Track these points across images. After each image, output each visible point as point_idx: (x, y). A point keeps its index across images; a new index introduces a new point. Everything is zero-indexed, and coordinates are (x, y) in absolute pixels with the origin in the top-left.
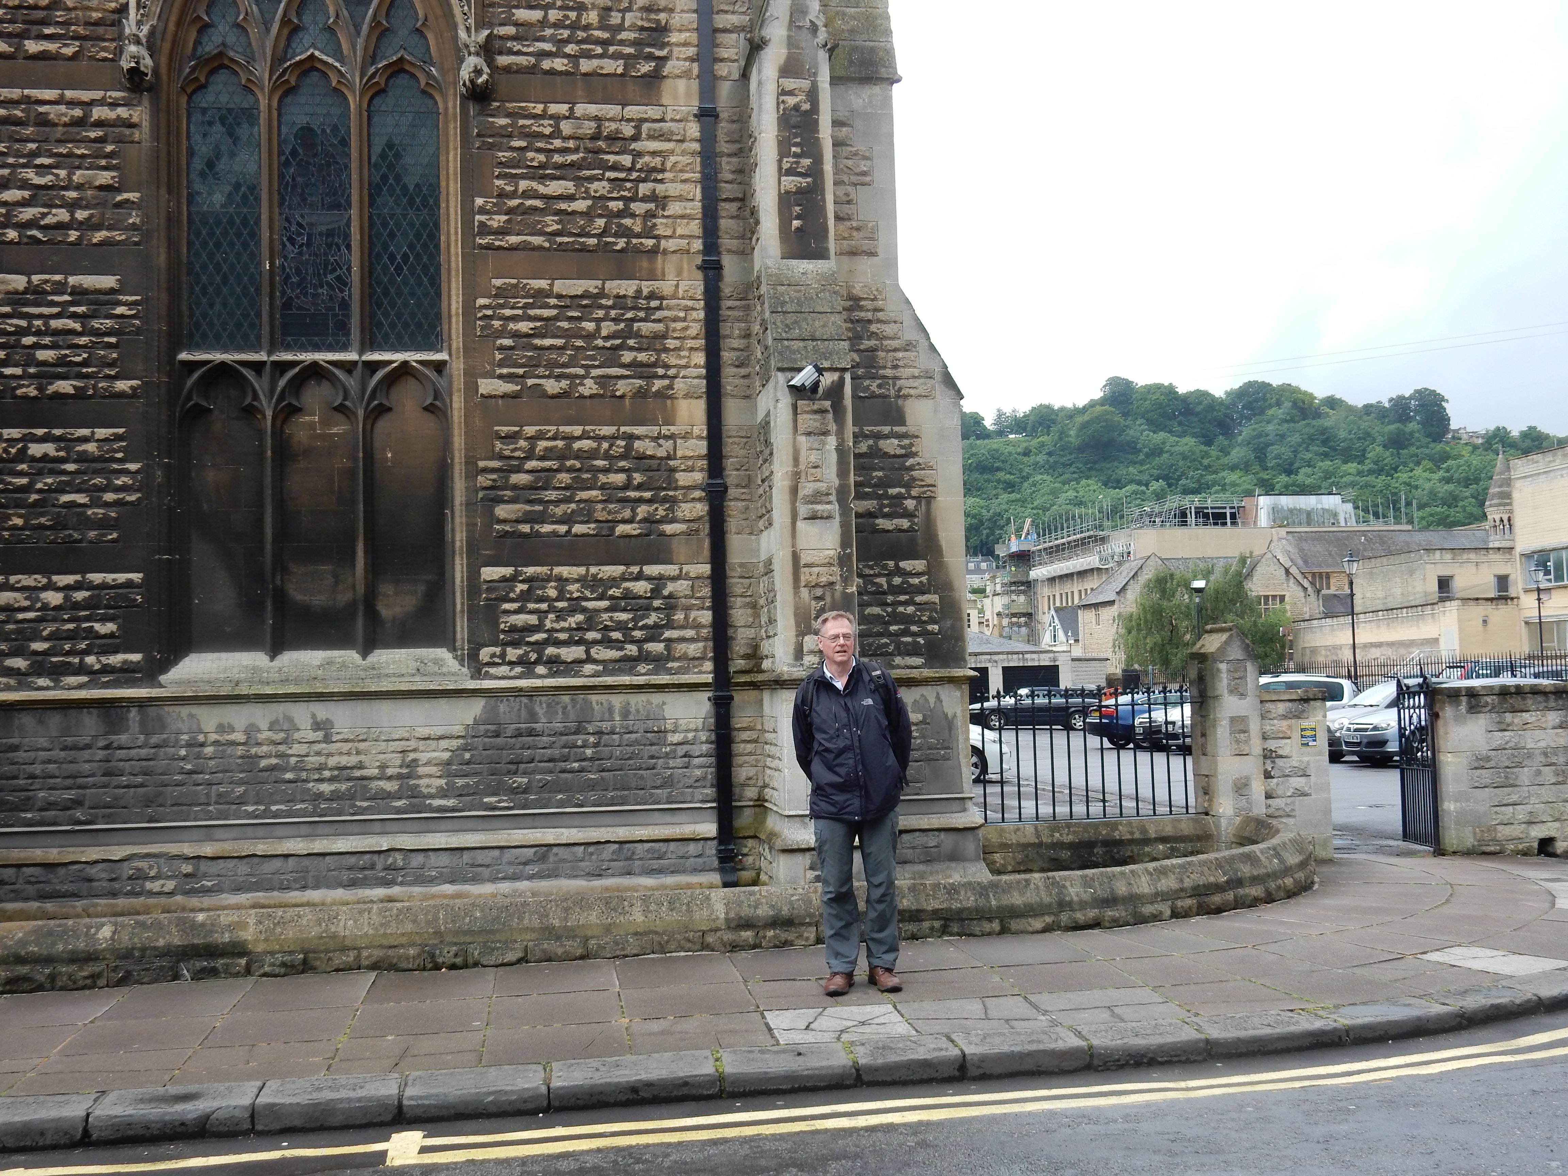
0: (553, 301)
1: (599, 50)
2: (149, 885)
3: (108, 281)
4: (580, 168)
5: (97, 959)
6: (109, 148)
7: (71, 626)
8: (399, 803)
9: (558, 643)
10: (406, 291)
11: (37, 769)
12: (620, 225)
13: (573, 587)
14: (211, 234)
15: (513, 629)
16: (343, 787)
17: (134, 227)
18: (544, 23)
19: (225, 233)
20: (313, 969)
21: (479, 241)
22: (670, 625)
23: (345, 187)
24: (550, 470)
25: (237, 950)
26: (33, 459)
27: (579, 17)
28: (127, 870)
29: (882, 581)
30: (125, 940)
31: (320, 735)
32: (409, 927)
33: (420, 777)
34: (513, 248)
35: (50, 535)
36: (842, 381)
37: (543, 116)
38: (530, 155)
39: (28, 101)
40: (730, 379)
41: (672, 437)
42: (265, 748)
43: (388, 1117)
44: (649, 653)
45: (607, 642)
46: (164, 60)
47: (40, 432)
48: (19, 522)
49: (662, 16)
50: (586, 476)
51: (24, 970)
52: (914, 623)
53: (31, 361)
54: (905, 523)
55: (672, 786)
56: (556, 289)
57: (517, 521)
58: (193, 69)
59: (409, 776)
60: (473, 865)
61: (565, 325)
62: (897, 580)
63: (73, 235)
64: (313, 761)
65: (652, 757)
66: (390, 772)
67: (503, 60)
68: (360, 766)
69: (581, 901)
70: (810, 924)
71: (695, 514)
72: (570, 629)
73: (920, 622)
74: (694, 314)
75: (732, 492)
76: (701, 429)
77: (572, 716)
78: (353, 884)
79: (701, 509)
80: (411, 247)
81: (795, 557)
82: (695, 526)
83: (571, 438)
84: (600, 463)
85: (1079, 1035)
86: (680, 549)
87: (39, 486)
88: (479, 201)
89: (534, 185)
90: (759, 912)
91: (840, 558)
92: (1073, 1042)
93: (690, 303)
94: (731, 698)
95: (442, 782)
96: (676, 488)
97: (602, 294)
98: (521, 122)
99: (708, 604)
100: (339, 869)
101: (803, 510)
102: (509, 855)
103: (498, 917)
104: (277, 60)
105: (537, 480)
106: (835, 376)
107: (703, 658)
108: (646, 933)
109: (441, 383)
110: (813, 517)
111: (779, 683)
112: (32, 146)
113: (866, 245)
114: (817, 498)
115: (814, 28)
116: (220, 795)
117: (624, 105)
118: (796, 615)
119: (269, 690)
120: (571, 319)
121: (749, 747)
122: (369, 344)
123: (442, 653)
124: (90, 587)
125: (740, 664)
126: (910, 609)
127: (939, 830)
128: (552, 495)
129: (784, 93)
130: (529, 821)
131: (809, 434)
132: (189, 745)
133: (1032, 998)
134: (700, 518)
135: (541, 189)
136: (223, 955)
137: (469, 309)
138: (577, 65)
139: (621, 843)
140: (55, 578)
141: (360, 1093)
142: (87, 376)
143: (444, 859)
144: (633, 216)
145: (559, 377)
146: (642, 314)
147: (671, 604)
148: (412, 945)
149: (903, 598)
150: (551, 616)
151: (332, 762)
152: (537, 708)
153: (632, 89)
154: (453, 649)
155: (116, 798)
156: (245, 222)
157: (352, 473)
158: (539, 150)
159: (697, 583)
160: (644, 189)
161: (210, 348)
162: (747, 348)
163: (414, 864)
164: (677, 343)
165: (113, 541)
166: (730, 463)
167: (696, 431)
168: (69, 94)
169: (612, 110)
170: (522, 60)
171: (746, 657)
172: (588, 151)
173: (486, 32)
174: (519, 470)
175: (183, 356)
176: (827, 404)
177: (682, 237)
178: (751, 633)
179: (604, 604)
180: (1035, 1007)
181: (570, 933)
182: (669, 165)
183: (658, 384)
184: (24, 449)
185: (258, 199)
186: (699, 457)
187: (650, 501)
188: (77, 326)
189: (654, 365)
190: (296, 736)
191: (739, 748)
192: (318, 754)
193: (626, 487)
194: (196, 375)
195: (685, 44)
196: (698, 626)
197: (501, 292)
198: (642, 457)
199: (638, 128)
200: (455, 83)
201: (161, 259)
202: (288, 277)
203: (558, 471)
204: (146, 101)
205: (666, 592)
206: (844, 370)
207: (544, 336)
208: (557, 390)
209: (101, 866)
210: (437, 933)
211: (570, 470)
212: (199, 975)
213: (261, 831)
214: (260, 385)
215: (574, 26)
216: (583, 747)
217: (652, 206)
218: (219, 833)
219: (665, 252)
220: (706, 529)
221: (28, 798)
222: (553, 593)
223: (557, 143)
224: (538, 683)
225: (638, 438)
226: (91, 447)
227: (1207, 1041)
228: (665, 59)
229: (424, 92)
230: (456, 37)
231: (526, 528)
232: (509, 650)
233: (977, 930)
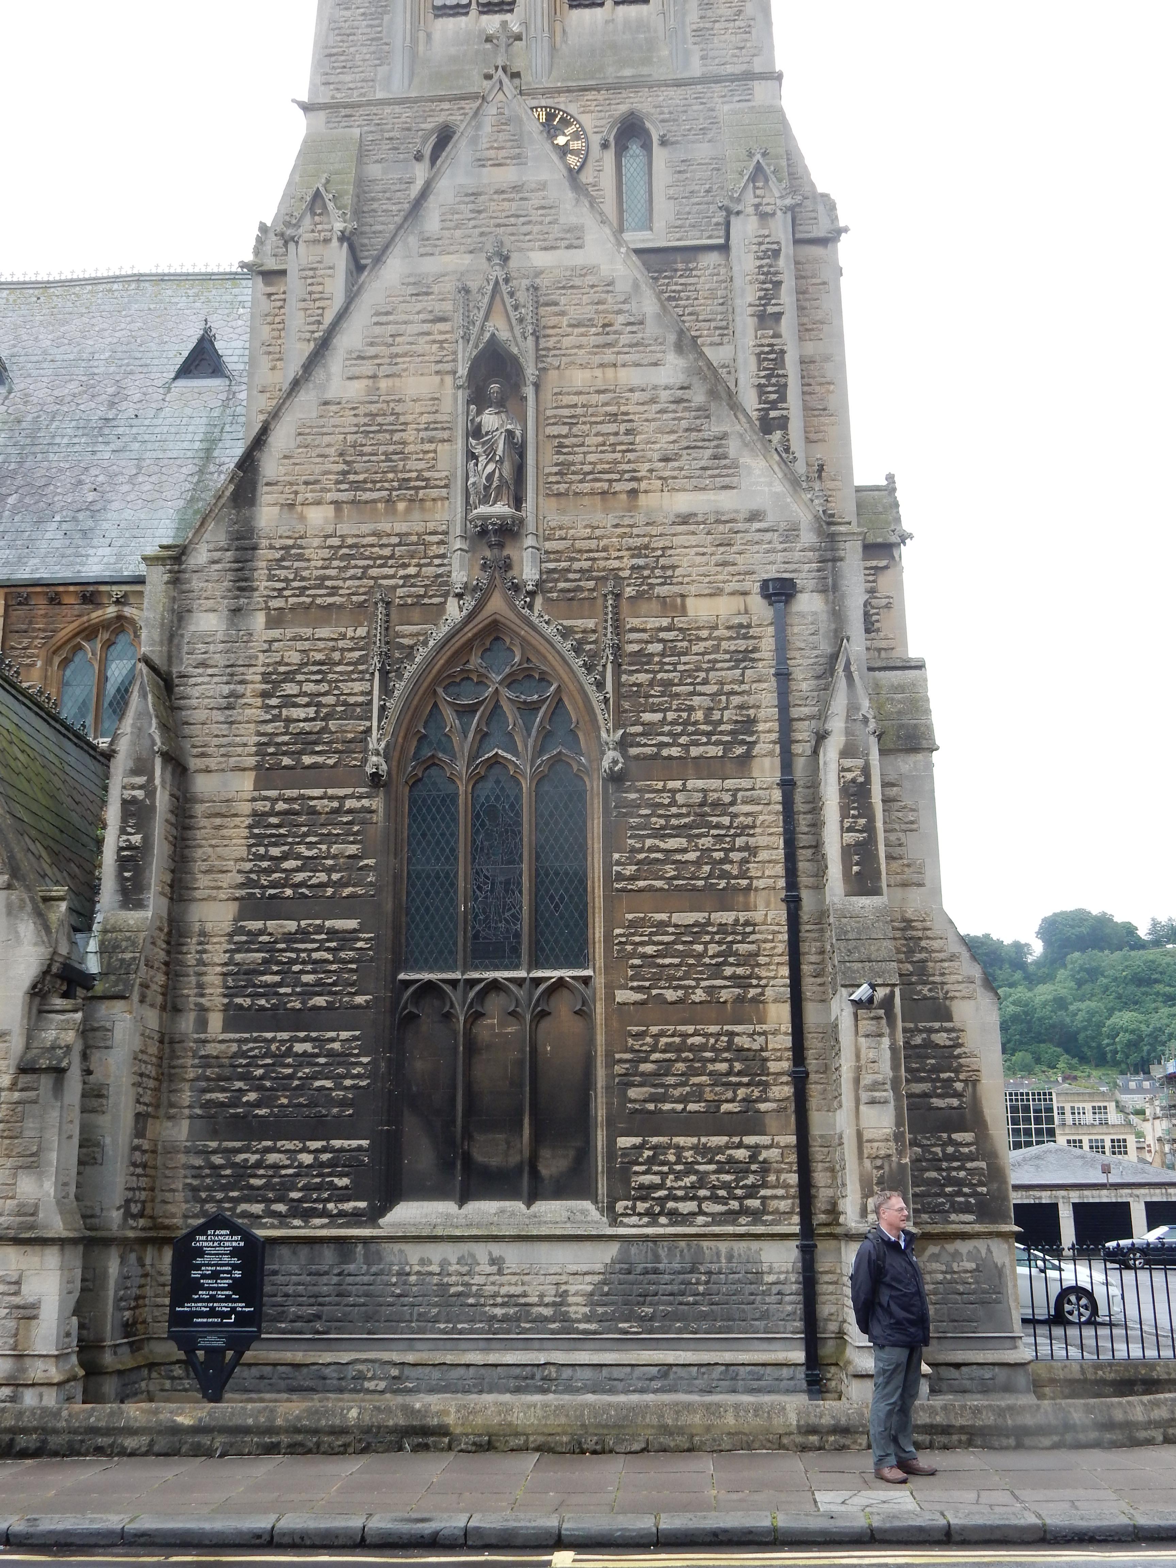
0: (671, 930)
1: (704, 740)
2: (367, 1384)
3: (352, 924)
4: (691, 828)
5: (347, 1433)
6: (356, 828)
7: (318, 1180)
8: (553, 1326)
9: (676, 1199)
10: (562, 923)
11: (290, 1289)
12: (722, 870)
13: (688, 1154)
14: (423, 885)
15: (642, 1187)
16: (511, 1311)
17: (371, 884)
18: (663, 722)
19: (433, 884)
20: (495, 1448)
21: (616, 885)
22: (765, 1185)
23: (519, 846)
24: (669, 1060)
25: (442, 1431)
26: (297, 1055)
27: (689, 716)
28: (351, 1372)
29: (938, 1150)
30: (367, 1420)
31: (495, 1269)
32: (563, 1420)
33: (569, 1305)
34: (641, 890)
35: (306, 1111)
36: (892, 993)
37: (664, 790)
38: (654, 820)
39: (302, 797)
40: (809, 986)
41: (764, 1033)
42: (454, 1278)
43: (551, 1542)
44: (748, 1208)
45: (714, 1198)
46: (394, 763)
47: (302, 1034)
48: (285, 1101)
49: (752, 712)
50: (697, 1065)
51: (299, 1438)
52: (966, 1186)
53: (298, 983)
54: (955, 1102)
55: (768, 1318)
56: (673, 921)
57: (645, 1101)
58: (414, 768)
59: (561, 1304)
60: (610, 1379)
61: (680, 947)
62: (950, 1150)
63: (330, 891)
64: (489, 1289)
65: (752, 1294)
66: (547, 1300)
67: (633, 751)
68: (525, 1295)
69: (689, 1407)
70: (862, 1433)
71: (783, 1096)
72: (685, 1188)
73: (971, 1185)
74: (780, 937)
75: (813, 1077)
76: (787, 1027)
77: (688, 1258)
78: (517, 1390)
79: (788, 1091)
80: (566, 890)
81: (859, 1135)
82: (784, 1104)
83: (686, 1036)
84: (708, 1055)
85: (1039, 1516)
86: (772, 1123)
87: (300, 1074)
88: (616, 856)
89: (657, 842)
90: (823, 1421)
91: (895, 1135)
92: (1032, 1520)
93: (776, 928)
94: (815, 1246)
95: (587, 1310)
96: (768, 1075)
97: (709, 923)
98: (647, 796)
99: (795, 1168)
100: (508, 1377)
101: (864, 1096)
102: (639, 1371)
103: (627, 1416)
104: (472, 758)
105: (659, 1069)
106: (887, 990)
107: (791, 1213)
108: (736, 1434)
109: (587, 992)
110: (873, 1102)
111: (850, 1237)
112: (305, 829)
113: (915, 878)
114: (875, 1086)
115: (865, 720)
116: (420, 1315)
117: (723, 779)
118: (861, 1181)
119: (458, 1233)
120: (684, 943)
121: (831, 1288)
122: (535, 964)
123: (587, 1205)
124: (333, 1150)
125: (822, 1218)
126: (962, 1174)
127: (993, 1364)
128: (671, 1080)
129: (844, 770)
130: (654, 1344)
131: (867, 1036)
132: (399, 1274)
133: (1017, 1492)
134: (787, 1099)
135: (662, 845)
136: (433, 1434)
137: (608, 937)
138: (688, 751)
139: (727, 1365)
140: (308, 1143)
141: (533, 1524)
142: (335, 993)
143: (588, 1373)
144: (732, 862)
145: (676, 988)
146: (739, 938)
147: (765, 1168)
148: (565, 1433)
149: (956, 1164)
150: (671, 1177)
151: (504, 1290)
152: (660, 1251)
153: (730, 767)
154: (595, 1202)
155: (344, 1315)
156: (447, 876)
157: (521, 1062)
158: (660, 816)
159: (786, 1151)
160: (740, 842)
161: (421, 970)
162: (822, 962)
163: (564, 1376)
164: (767, 959)
165: (350, 1116)
166: (810, 1054)
167: (783, 1028)
168: (330, 791)
169: (715, 783)
170: (648, 750)
171: (826, 1212)
172: (697, 815)
173: (621, 732)
174: (646, 1060)
175: (402, 976)
176: (881, 1012)
177: (769, 877)
178: (830, 1192)
179: (712, 1167)
180: (1017, 1498)
181: (680, 1431)
182: (758, 823)
183: (752, 992)
184: (291, 1047)
185: (456, 859)
186: (786, 1049)
187: (748, 1085)
188: (330, 957)
189: (750, 977)
190: (477, 1269)
191: (822, 1288)
192: (493, 1284)
193: (729, 1073)
194: (412, 989)
195: (769, 732)
196: (787, 1186)
197: (632, 924)
198: (741, 1050)
199: (734, 796)
200: (599, 770)
201: (389, 907)
202: (477, 915)
203: (676, 1061)
204: (381, 795)
205: (761, 1159)
206: (894, 985)
207: (665, 957)
208: (674, 998)
209: (332, 1367)
210: (583, 1425)
211: (685, 1060)
212: (419, 1448)
213: (449, 1345)
214: (455, 996)
215: (686, 723)
216: (697, 1283)
217: (746, 854)
218: (419, 1345)
219: (757, 889)
220: (792, 1107)
221: (283, 1312)
222: (672, 1158)
223: (674, 810)
224: (660, 1231)
225: (738, 1034)
226: (336, 1046)
227: (1135, 1526)
228: (755, 743)
229: (577, 775)
230: (599, 737)
231: (651, 1106)
232: (638, 1203)
233: (996, 1444)
